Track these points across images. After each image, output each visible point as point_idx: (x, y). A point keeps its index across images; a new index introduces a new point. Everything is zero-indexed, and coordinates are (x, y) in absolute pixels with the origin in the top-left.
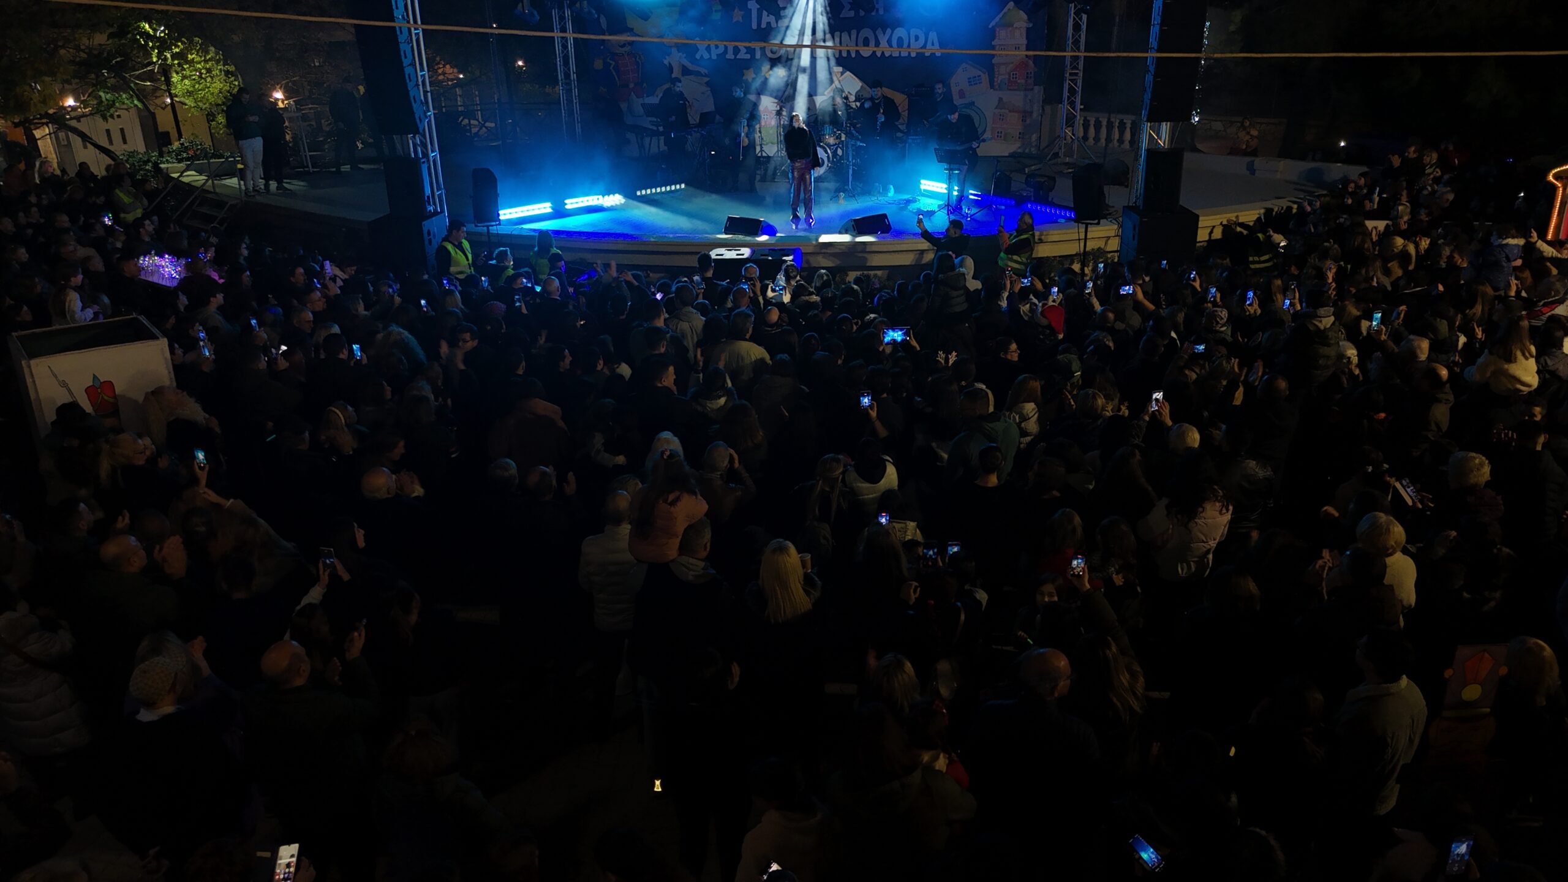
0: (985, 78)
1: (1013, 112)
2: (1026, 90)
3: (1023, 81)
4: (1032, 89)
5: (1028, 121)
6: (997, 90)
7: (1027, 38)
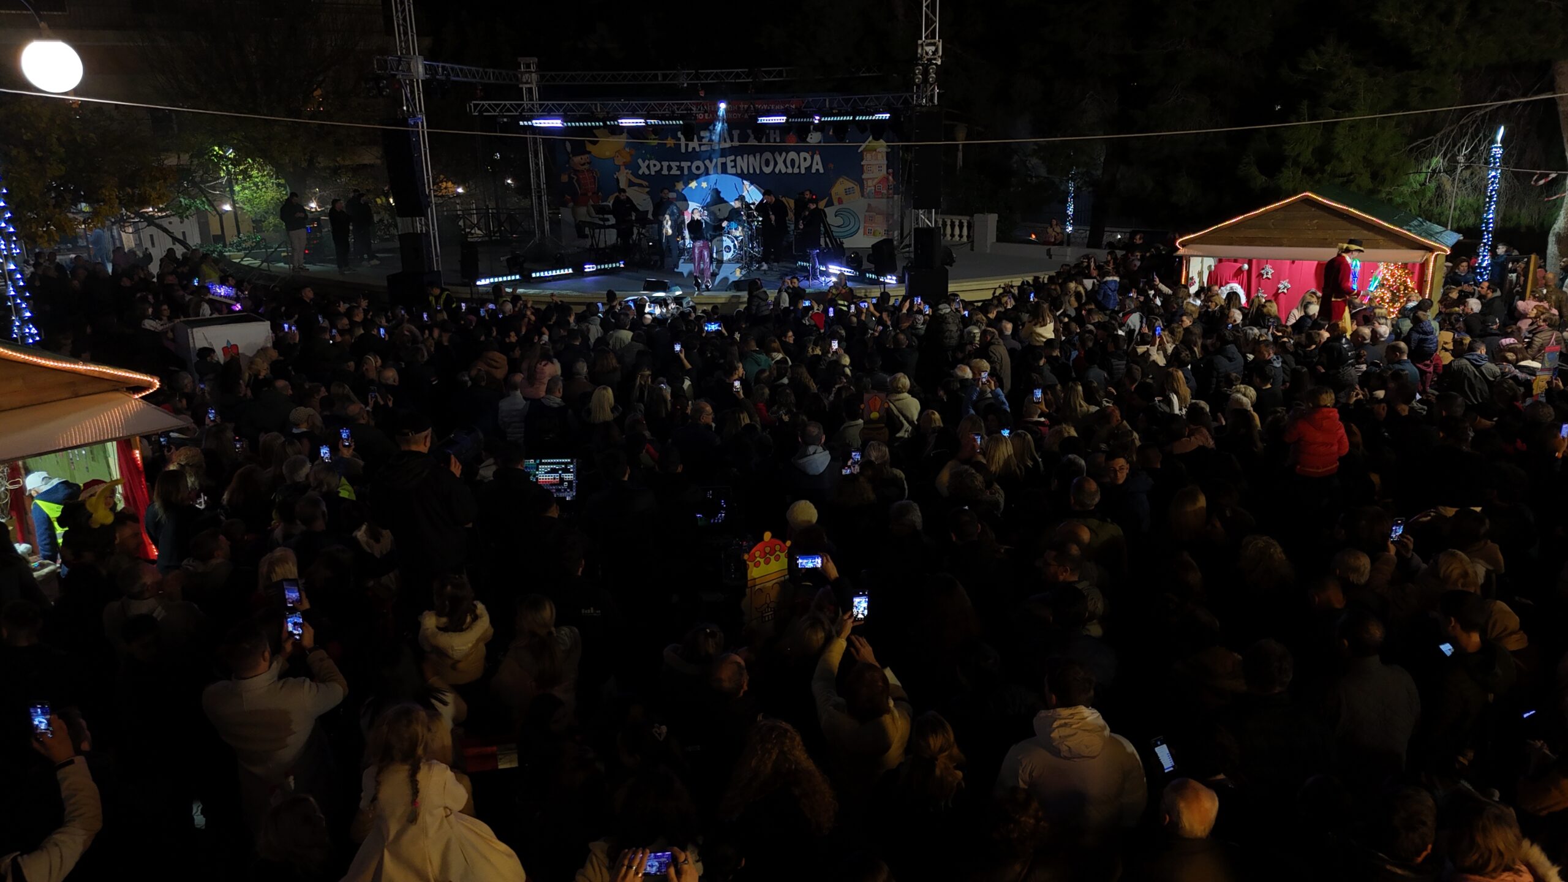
0: (857, 188)
1: (879, 214)
2: (888, 198)
3: (885, 191)
4: (893, 197)
5: (890, 222)
6: (865, 198)
7: (887, 159)
